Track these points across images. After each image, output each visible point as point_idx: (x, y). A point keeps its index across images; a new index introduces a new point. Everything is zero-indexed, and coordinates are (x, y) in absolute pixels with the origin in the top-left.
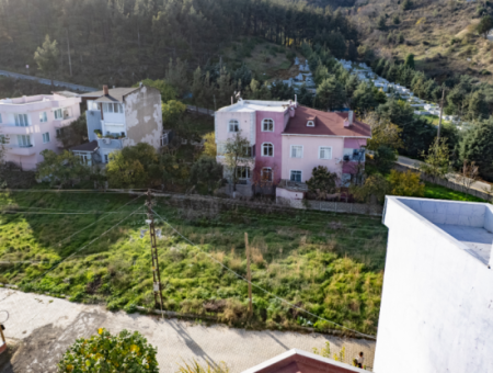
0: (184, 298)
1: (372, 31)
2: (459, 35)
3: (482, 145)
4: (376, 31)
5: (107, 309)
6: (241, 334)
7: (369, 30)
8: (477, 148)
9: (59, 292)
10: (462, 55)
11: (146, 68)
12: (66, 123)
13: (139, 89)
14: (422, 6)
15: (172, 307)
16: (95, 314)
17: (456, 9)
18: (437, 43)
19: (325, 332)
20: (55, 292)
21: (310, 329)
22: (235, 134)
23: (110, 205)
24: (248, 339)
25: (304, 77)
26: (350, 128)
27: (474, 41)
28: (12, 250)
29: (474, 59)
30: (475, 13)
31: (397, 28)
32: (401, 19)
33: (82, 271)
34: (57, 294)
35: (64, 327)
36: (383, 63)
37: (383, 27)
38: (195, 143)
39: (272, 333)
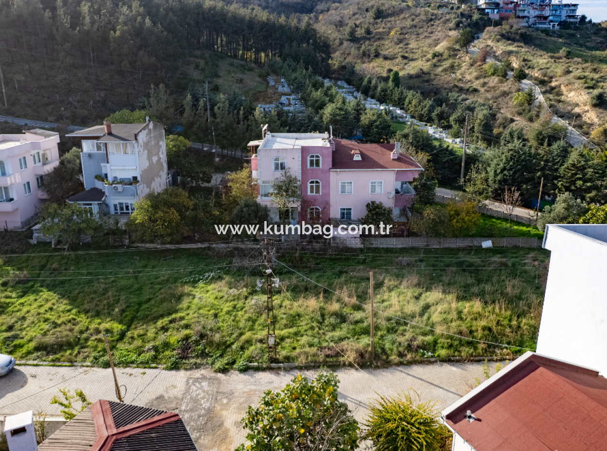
0: (294, 348)
1: (341, 44)
2: (439, 48)
3: (510, 169)
4: (346, 44)
5: (216, 371)
6: (370, 373)
7: (337, 42)
8: (506, 172)
9: (147, 363)
10: (445, 70)
11: (102, 94)
12: (49, 168)
13: (148, 125)
14: (393, 14)
15: (288, 359)
16: (204, 378)
17: (431, 20)
18: (416, 56)
19: (448, 360)
20: (141, 363)
21: (433, 359)
22: (283, 172)
23: (143, 263)
25: (289, 100)
26: (399, 159)
27: (456, 55)
28: (56, 325)
29: (458, 74)
30: (452, 25)
31: (369, 39)
32: (372, 29)
33: (162, 337)
34: (145, 364)
35: (180, 396)
36: (370, 82)
37: (353, 39)
38: (205, 185)
39: (399, 368)
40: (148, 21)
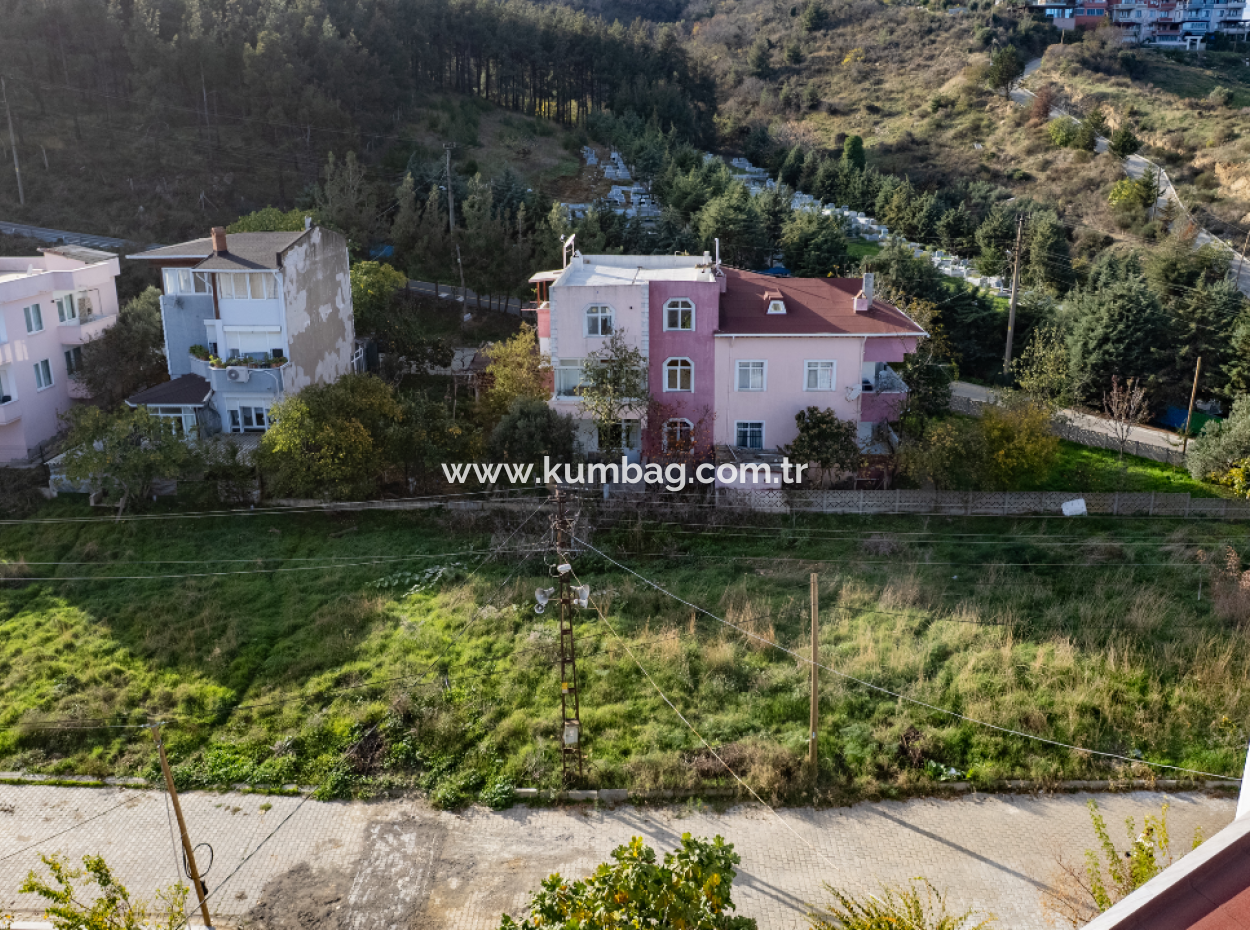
0: (626, 753)
1: (739, 82)
2: (948, 89)
3: (1119, 340)
4: (749, 82)
5: (436, 807)
6: (810, 818)
7: (731, 78)
8: (1109, 347)
9: (277, 781)
10: (961, 136)
11: (228, 179)
14: (849, 20)
15: (609, 778)
16: (408, 822)
17: (930, 31)
18: (898, 107)
19: (998, 788)
20: (264, 781)
22: (607, 339)
23: (289, 542)
24: (833, 829)
25: (627, 194)
26: (872, 312)
27: (984, 104)
28: (75, 685)
29: (989, 145)
30: (974, 41)
31: (798, 72)
32: (804, 51)
33: (315, 718)
34: (272, 785)
35: (347, 866)
36: (800, 158)
37: (765, 71)
38: (439, 370)
39: (880, 808)
40: (328, 27)
